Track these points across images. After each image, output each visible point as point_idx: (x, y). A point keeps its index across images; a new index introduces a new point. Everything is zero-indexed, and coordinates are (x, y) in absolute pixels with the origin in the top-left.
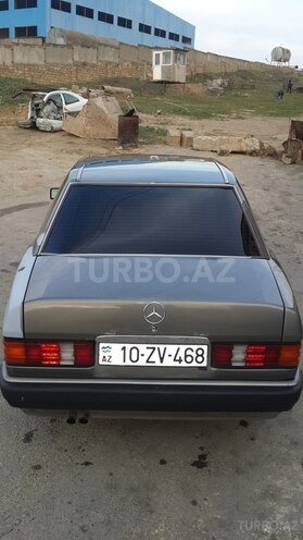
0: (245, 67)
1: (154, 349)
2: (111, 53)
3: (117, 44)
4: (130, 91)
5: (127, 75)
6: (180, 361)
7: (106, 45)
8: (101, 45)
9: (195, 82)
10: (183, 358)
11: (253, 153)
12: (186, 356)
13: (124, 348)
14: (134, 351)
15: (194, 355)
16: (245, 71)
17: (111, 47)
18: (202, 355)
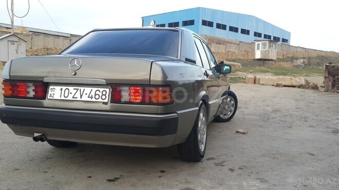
0: (323, 54)
1: (78, 89)
2: (234, 47)
3: (238, 42)
4: (240, 64)
5: (241, 58)
6: (92, 97)
7: (231, 43)
8: (227, 42)
9: (285, 61)
10: (93, 96)
11: (299, 87)
12: (96, 95)
13: (61, 89)
14: (67, 91)
15: (101, 94)
16: (322, 56)
17: (234, 44)
18: (105, 95)
